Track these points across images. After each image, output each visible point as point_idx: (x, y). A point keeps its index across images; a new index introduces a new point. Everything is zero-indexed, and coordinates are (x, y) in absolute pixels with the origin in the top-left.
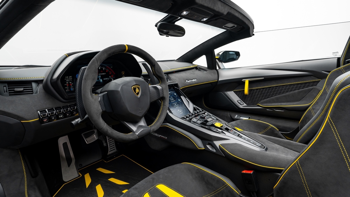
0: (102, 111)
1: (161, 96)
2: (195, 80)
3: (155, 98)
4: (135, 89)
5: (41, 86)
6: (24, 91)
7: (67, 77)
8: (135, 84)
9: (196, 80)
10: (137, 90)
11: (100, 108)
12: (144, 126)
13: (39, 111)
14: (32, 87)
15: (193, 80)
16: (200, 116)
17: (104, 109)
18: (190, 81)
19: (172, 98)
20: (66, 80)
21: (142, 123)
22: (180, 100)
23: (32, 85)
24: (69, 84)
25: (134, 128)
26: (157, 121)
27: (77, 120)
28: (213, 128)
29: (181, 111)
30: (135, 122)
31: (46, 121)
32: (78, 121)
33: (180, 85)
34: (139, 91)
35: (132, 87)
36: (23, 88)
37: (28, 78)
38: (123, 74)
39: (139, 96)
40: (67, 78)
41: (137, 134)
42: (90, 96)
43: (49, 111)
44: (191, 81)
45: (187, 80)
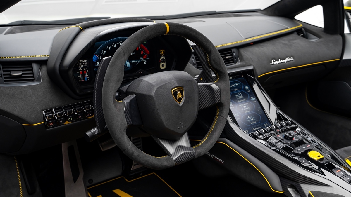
0: (127, 125)
1: (217, 101)
2: (290, 60)
3: (208, 104)
4: (175, 93)
5: (44, 68)
6: (23, 76)
7: (81, 61)
8: (177, 85)
9: (292, 59)
10: (179, 95)
11: (125, 121)
12: (186, 147)
13: (44, 112)
14: (32, 70)
15: (286, 61)
16: (283, 134)
17: (130, 123)
18: (280, 61)
19: (240, 95)
20: (79, 65)
21: (184, 142)
22: (254, 99)
23: (32, 67)
24: (83, 71)
25: (171, 149)
26: (207, 141)
27: (93, 131)
28: (303, 161)
29: (252, 119)
30: (173, 140)
31: (52, 125)
32: (95, 132)
33: (258, 71)
34: (182, 96)
35: (172, 90)
36: (21, 71)
37: (27, 57)
38: (162, 54)
39: (181, 104)
40: (80, 63)
41: (174, 159)
42: (113, 105)
43: (56, 111)
44: (282, 61)
45: (274, 59)
